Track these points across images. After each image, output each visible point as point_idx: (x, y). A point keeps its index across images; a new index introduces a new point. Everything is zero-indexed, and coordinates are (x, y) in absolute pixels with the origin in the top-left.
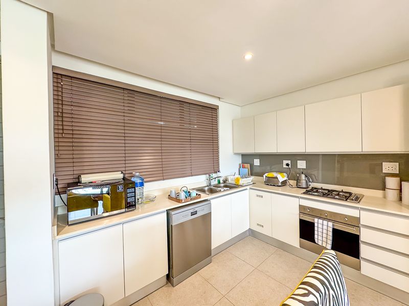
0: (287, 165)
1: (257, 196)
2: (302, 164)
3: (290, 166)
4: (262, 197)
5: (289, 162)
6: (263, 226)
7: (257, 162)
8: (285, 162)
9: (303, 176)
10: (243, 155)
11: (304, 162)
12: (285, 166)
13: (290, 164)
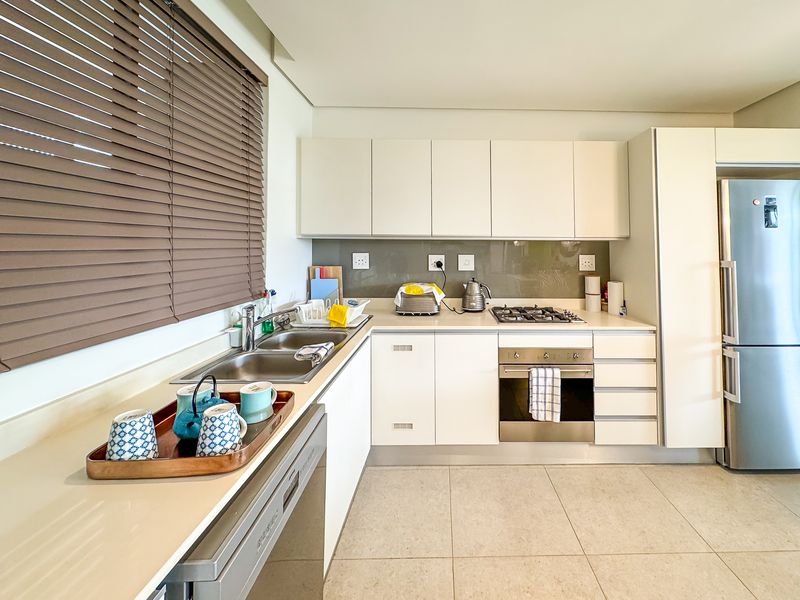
0: (439, 265)
1: (397, 348)
2: (466, 263)
3: (443, 267)
4: (410, 348)
5: (441, 258)
6: (411, 426)
7: (361, 261)
8: (433, 259)
9: (476, 287)
10: (317, 243)
11: (471, 258)
12: (432, 268)
13: (443, 262)
